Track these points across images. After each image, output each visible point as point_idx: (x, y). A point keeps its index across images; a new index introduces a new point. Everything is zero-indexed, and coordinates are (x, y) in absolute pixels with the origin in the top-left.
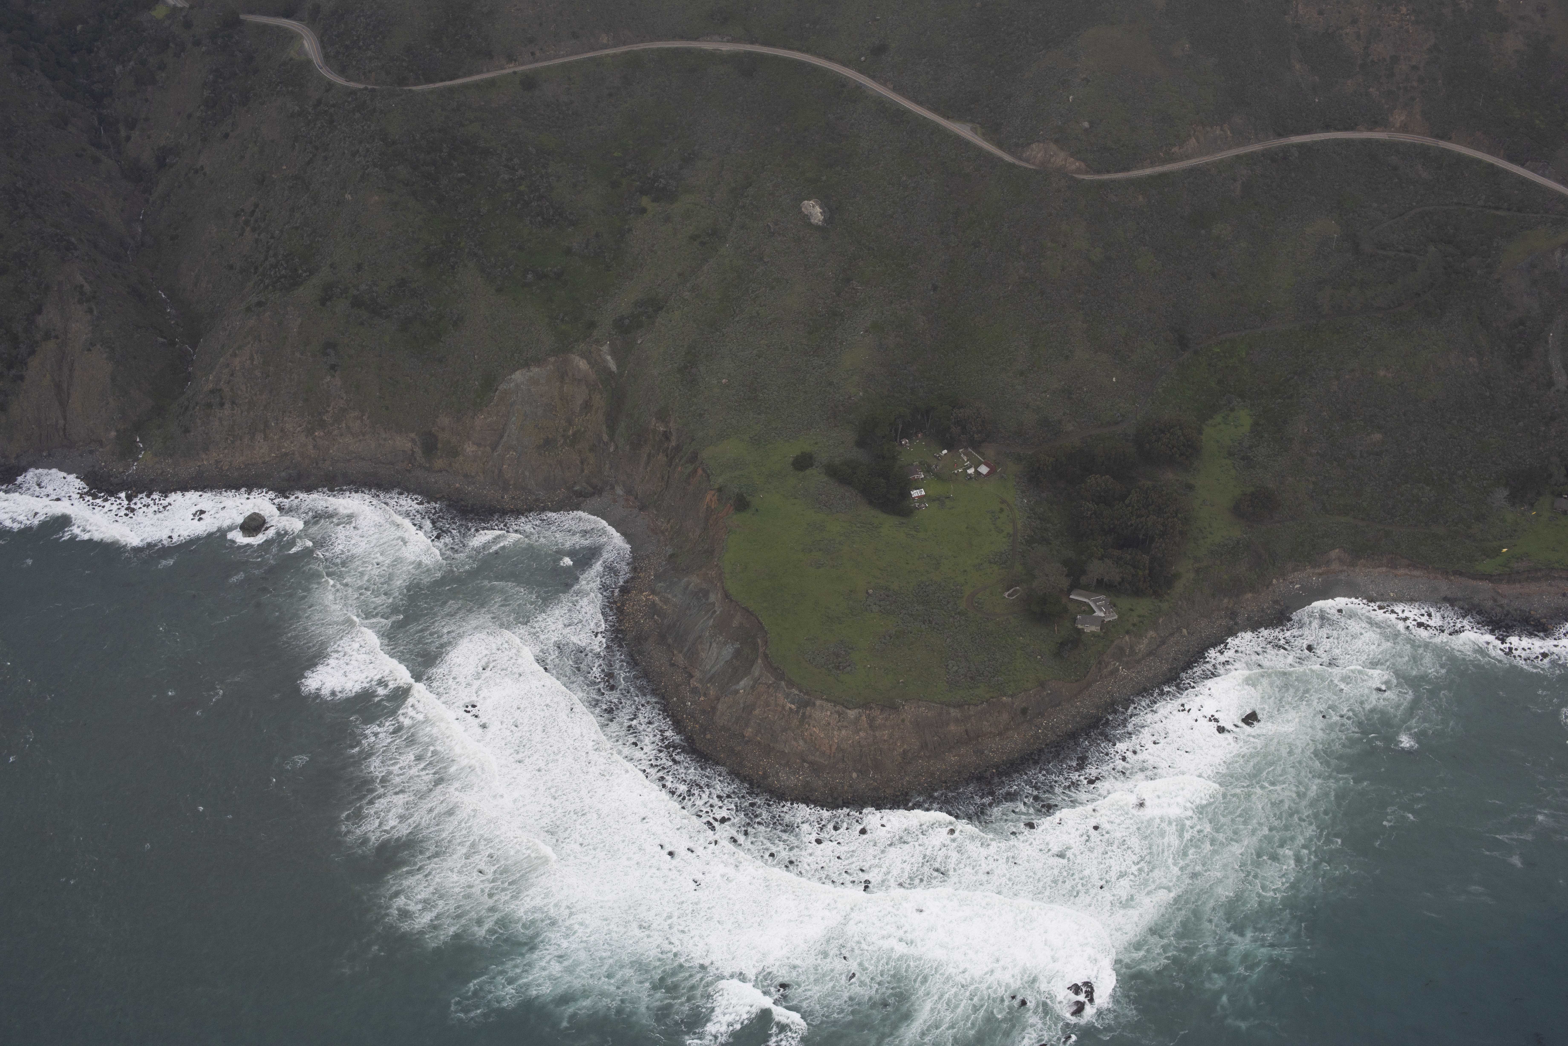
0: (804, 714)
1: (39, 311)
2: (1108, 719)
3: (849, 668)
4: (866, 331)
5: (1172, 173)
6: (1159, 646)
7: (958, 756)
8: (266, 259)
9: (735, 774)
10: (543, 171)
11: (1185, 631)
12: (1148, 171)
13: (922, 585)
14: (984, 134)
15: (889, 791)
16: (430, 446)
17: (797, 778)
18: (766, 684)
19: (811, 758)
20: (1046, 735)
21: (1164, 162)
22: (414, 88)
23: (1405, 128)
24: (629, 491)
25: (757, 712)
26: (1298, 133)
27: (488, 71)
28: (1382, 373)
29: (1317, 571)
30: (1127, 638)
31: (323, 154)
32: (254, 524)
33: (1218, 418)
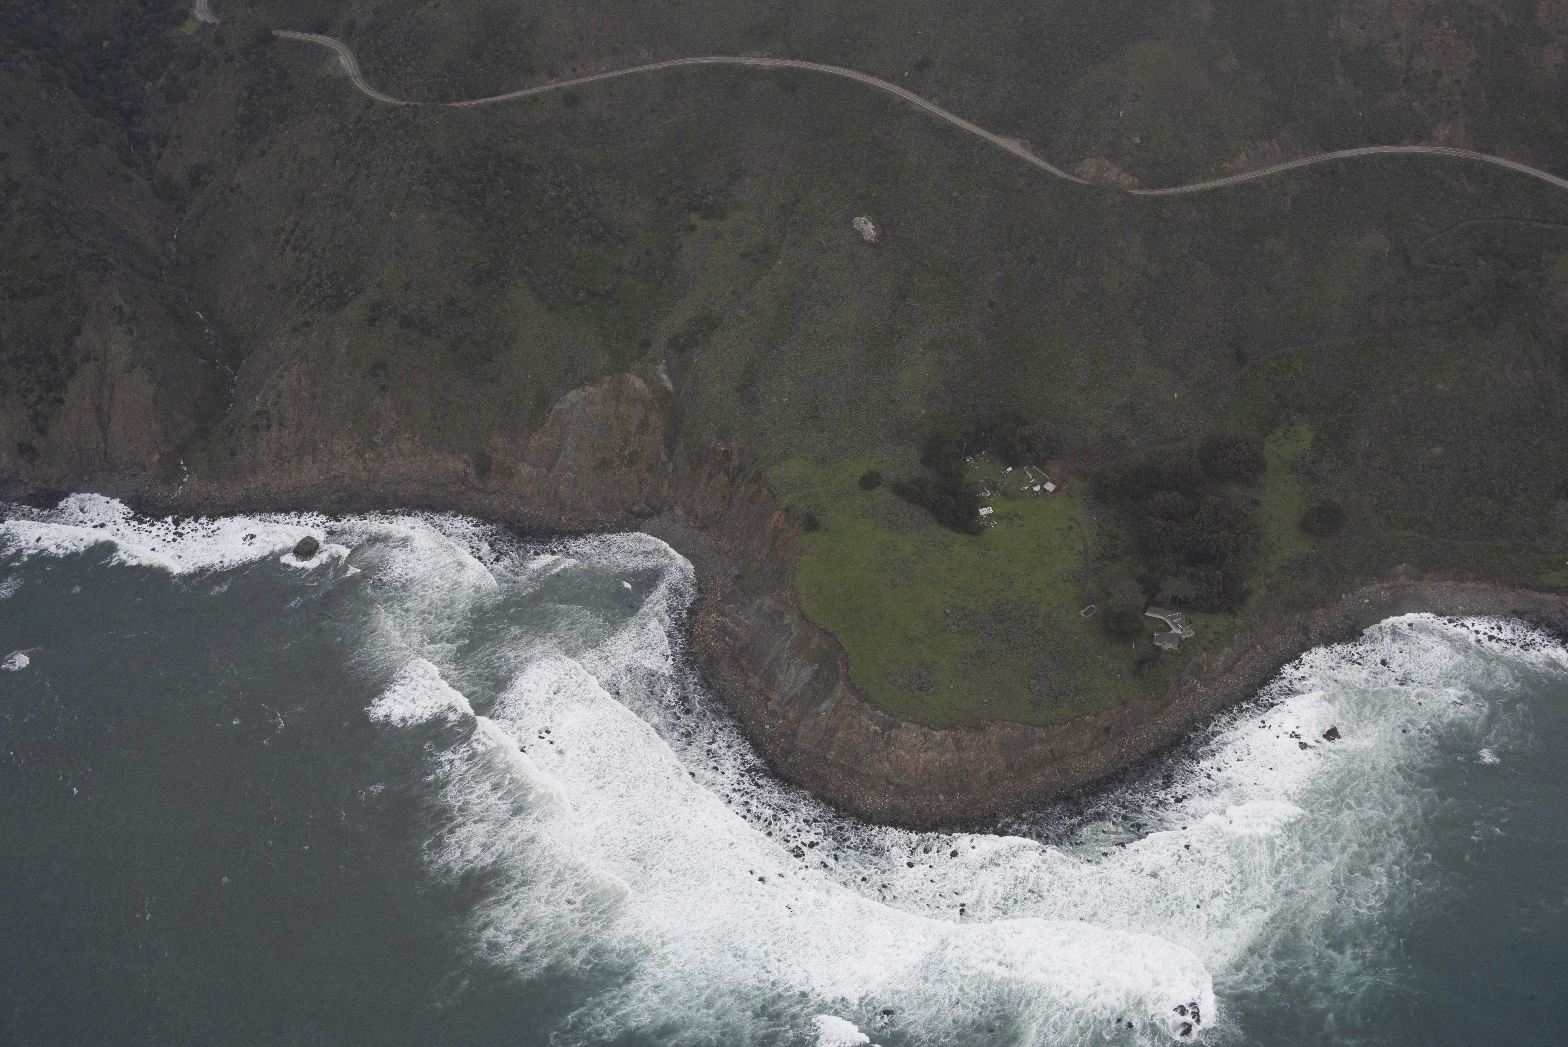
0: (889, 736)
1: (78, 332)
2: (1189, 737)
3: (932, 689)
4: (925, 348)
5: (1224, 188)
6: (1235, 663)
7: (1044, 776)
8: (309, 278)
9: (820, 797)
10: (591, 188)
11: (1259, 647)
12: (1200, 186)
13: (998, 604)
14: (1033, 150)
15: (977, 813)
16: (483, 466)
17: (884, 801)
18: (849, 706)
19: (896, 780)
20: (1129, 754)
21: (1216, 177)
22: (456, 105)
23: (1449, 142)
24: (689, 512)
25: (840, 735)
26: (1343, 147)
27: (530, 87)
28: (1440, 387)
29: (1385, 585)
30: (1204, 655)
31: (366, 172)
32: (307, 548)
33: (1278, 433)
